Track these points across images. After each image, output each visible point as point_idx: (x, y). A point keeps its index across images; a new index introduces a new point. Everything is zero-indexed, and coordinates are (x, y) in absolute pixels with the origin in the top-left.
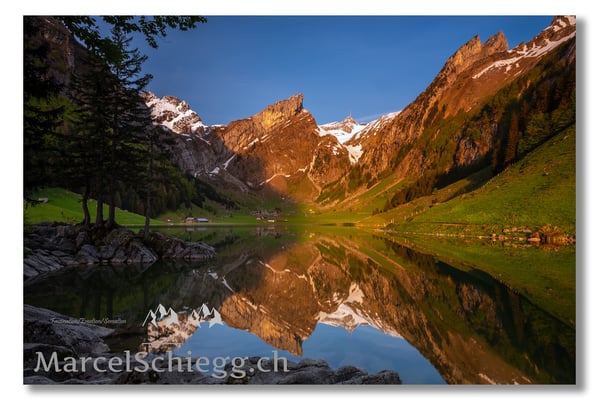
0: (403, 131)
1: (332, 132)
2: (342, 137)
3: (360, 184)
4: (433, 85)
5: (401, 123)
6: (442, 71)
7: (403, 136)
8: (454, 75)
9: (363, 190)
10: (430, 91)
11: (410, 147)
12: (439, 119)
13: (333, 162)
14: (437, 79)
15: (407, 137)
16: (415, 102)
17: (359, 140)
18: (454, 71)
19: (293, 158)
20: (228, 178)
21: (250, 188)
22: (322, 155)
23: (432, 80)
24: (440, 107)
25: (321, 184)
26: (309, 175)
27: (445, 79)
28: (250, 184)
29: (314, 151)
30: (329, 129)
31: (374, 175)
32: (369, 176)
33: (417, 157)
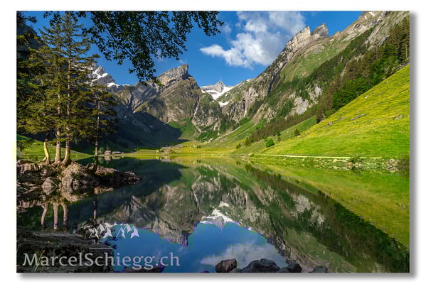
0: (257, 92)
1: (208, 91)
2: (216, 96)
3: (228, 127)
4: (277, 61)
6: (284, 51)
7: (257, 95)
8: (291, 54)
9: (229, 132)
10: (275, 65)
11: (261, 102)
12: (281, 84)
14: (280, 56)
15: (259, 96)
16: (265, 72)
18: (291, 51)
19: (181, 109)
20: (136, 123)
21: (151, 130)
22: (202, 107)
24: (282, 77)
25: (200, 127)
26: (193, 122)
27: (286, 56)
28: (151, 127)
29: (196, 105)
30: (207, 89)
31: (237, 121)
32: (234, 122)
33: (266, 110)
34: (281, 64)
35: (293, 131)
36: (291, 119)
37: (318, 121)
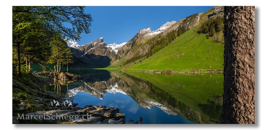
0: (128, 47)
1: (110, 47)
2: (113, 48)
3: (117, 59)
4: (135, 37)
5: (127, 45)
6: (137, 34)
9: (118, 60)
10: (134, 38)
11: (129, 50)
12: (136, 45)
13: (111, 54)
16: (131, 40)
17: (117, 49)
18: (139, 34)
20: (85, 58)
22: (108, 52)
23: (135, 36)
24: (136, 42)
27: (138, 36)
28: (90, 59)
29: (106, 51)
30: (110, 46)
31: (121, 57)
32: (119, 57)
33: (131, 53)
34: (136, 38)
35: (139, 61)
36: (139, 56)
37: (148, 58)
